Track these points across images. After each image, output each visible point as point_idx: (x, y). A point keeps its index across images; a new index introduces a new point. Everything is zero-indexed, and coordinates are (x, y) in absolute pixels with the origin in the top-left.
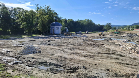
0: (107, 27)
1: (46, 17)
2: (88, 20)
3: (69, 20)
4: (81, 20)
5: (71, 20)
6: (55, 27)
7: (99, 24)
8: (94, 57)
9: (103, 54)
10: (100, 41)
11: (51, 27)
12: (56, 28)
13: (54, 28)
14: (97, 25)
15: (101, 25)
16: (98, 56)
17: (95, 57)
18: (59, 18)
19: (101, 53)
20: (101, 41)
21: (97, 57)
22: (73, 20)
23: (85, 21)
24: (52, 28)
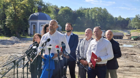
0: (137, 23)
1: (22, 3)
2: (100, 9)
3: (62, 7)
4: (85, 9)
5: (67, 9)
6: (39, 21)
7: (120, 17)
8: (124, 72)
9: (138, 68)
10: (127, 48)
11: (30, 22)
12: (40, 23)
13: (36, 23)
14: (116, 19)
15: (124, 19)
16: (130, 71)
17: (126, 72)
18: (44, 5)
19: (134, 67)
20: (129, 49)
21: (128, 72)
22: (71, 9)
23: (94, 11)
24: (32, 23)
